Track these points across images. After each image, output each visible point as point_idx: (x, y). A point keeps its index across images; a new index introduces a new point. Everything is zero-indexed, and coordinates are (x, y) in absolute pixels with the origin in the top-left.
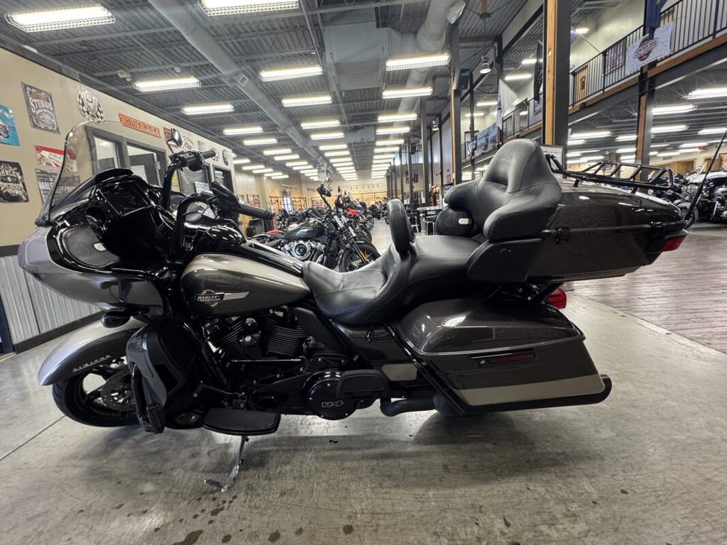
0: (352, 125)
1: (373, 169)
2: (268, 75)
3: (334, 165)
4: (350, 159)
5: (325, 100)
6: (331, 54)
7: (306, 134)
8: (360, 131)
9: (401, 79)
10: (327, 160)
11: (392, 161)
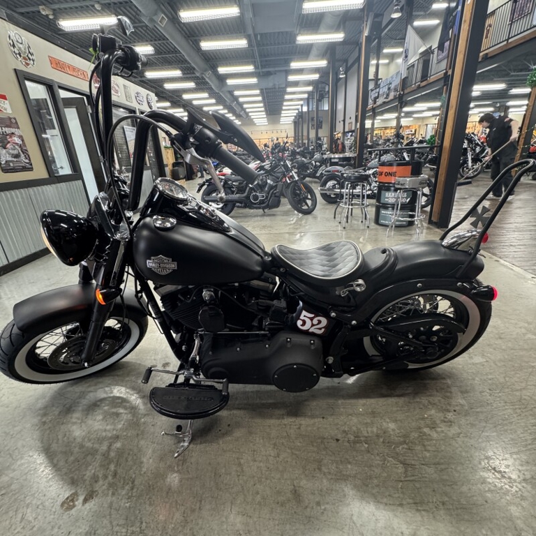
0: (264, 70)
1: (282, 115)
2: (187, 15)
3: (248, 110)
4: (262, 105)
5: (241, 43)
7: (222, 79)
8: (272, 77)
9: (314, 22)
10: (241, 105)
11: (300, 107)
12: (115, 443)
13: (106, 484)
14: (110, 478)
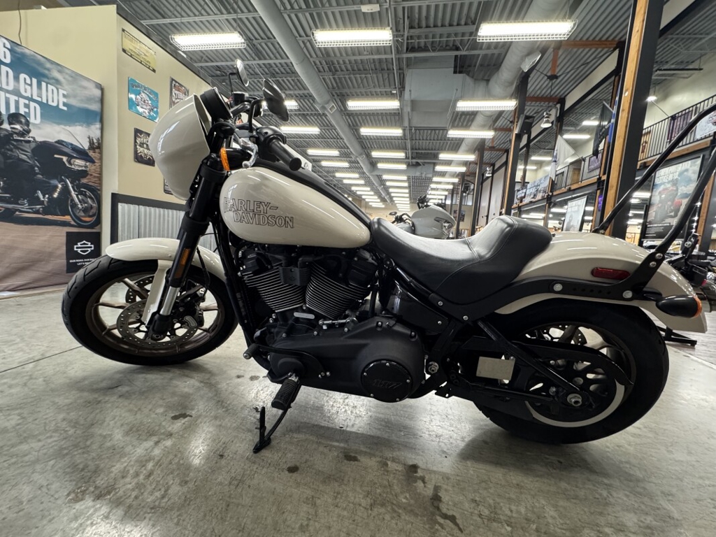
0: (414, 161)
2: (354, 105)
3: (392, 195)
4: (407, 191)
5: (397, 132)
6: (410, 91)
7: (373, 163)
8: (420, 167)
10: (386, 189)
11: (444, 197)
12: (164, 440)
13: (133, 484)
14: (142, 477)
